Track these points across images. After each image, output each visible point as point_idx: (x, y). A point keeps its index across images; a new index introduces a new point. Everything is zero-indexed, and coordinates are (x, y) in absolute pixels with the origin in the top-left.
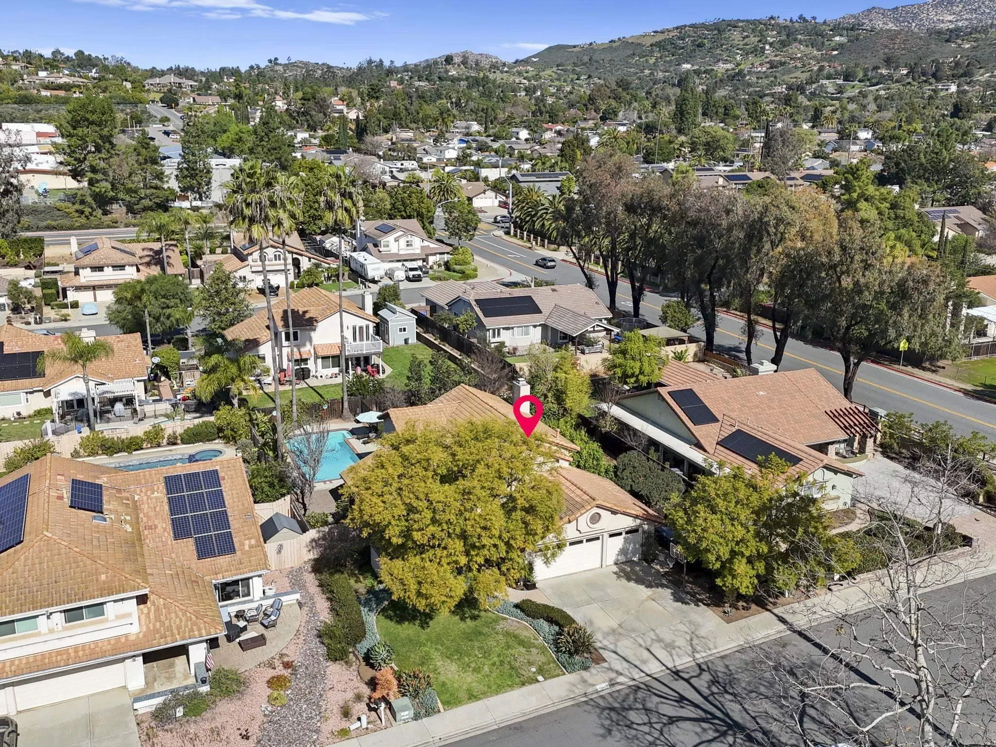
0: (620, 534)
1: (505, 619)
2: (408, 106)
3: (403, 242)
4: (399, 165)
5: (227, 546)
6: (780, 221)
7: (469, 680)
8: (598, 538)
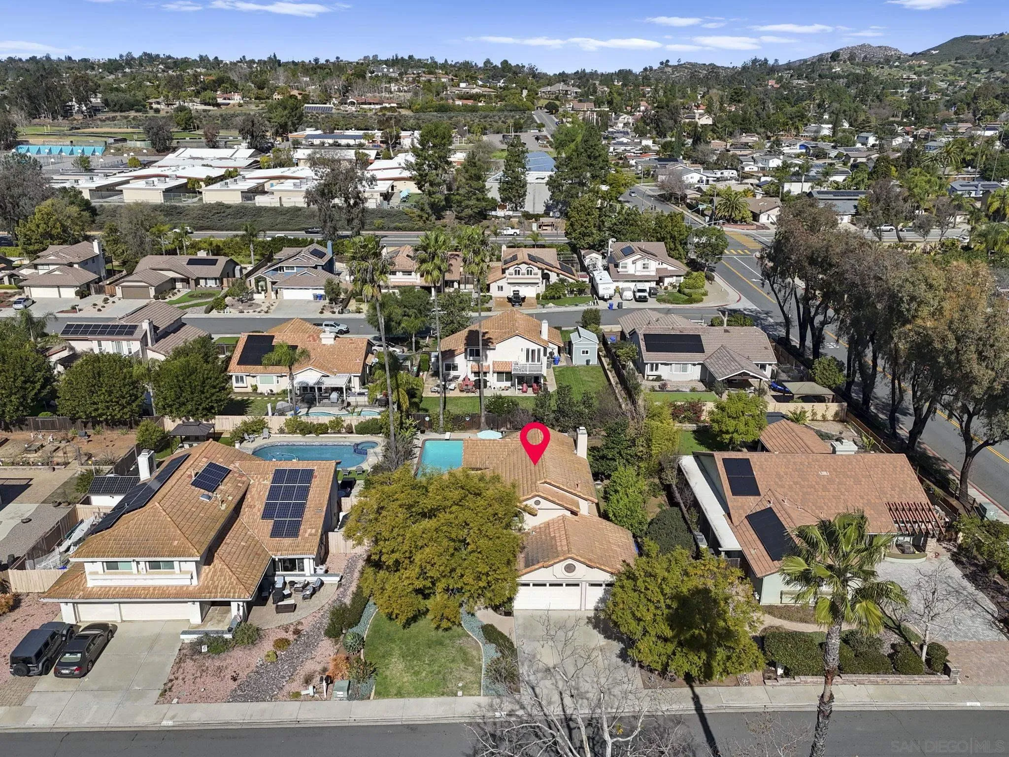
0: (600, 585)
1: (469, 636)
2: (760, 111)
3: (640, 264)
4: (719, 175)
5: (293, 531)
6: (913, 298)
7: (405, 679)
8: (577, 585)
